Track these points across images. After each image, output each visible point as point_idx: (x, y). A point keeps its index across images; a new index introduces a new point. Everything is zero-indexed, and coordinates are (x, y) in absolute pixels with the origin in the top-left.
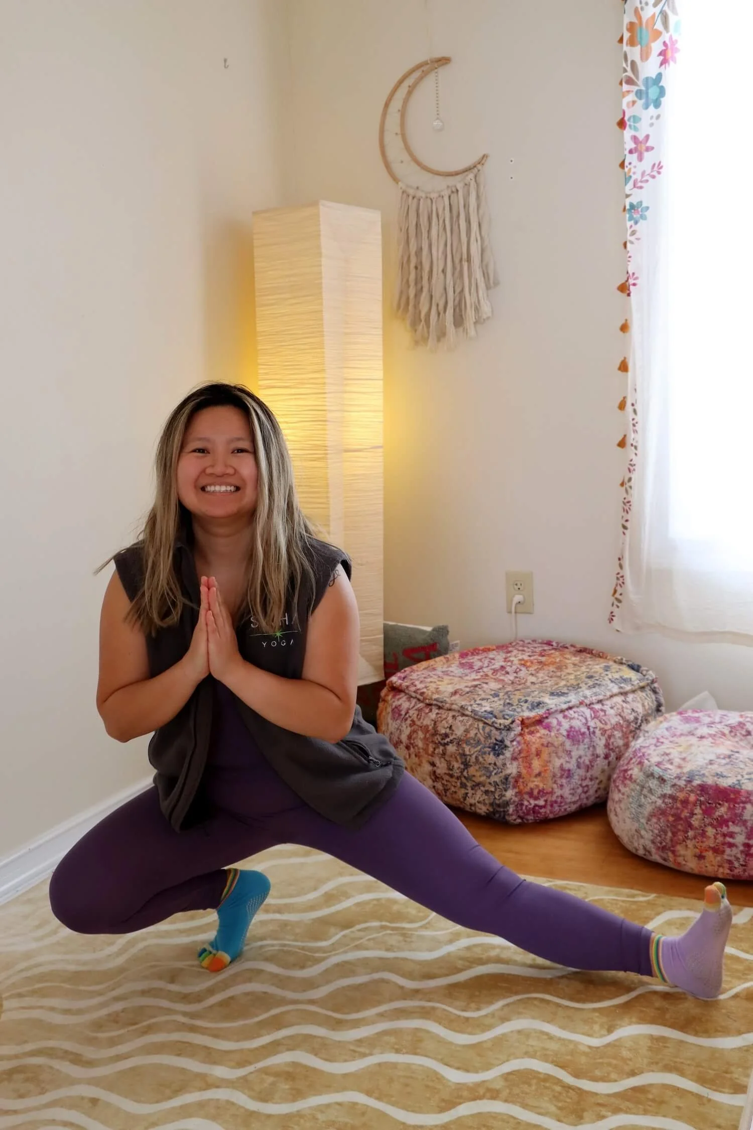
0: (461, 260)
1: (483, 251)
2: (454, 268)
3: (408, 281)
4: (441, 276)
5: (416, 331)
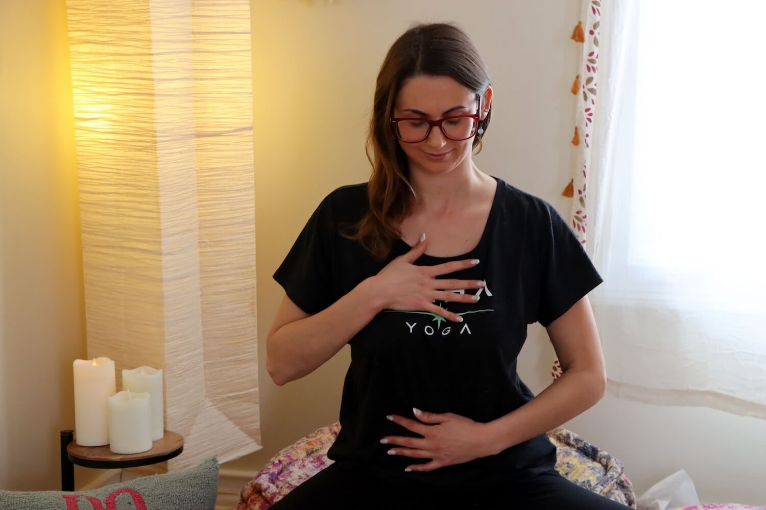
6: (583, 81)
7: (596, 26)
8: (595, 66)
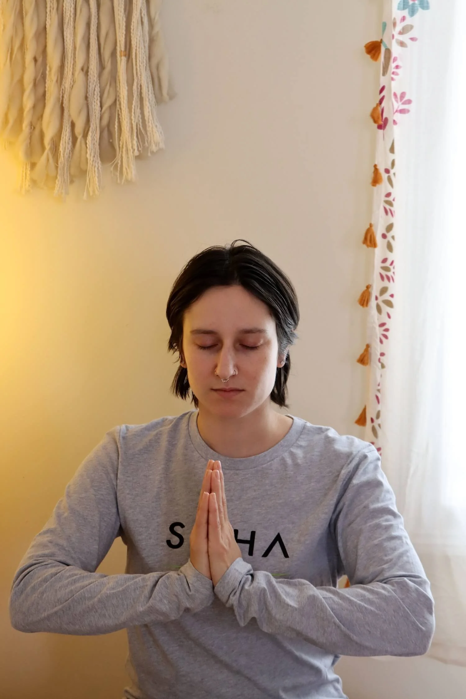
0: (114, 54)
1: (152, 41)
2: (102, 67)
3: (21, 81)
4: (80, 77)
5: (33, 165)
6: (375, 292)
7: (390, 228)
8: (390, 274)
